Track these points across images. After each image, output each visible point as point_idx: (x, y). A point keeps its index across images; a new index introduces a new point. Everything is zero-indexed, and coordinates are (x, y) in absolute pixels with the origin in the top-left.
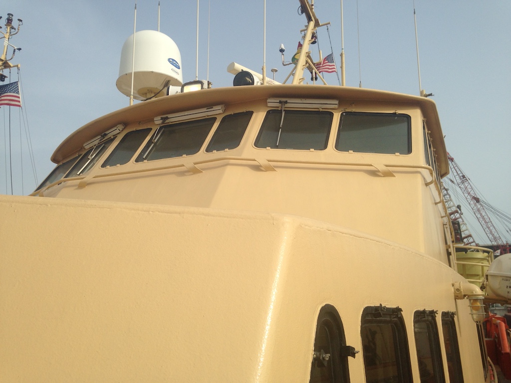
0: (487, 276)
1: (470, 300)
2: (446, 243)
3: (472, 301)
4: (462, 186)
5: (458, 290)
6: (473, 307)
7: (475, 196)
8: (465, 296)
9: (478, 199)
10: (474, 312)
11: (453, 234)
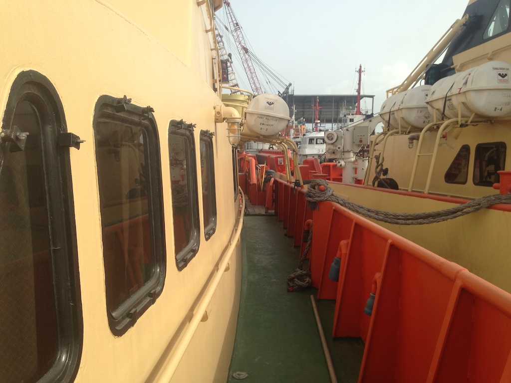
0: (246, 113)
1: (228, 123)
2: (213, 77)
3: (230, 124)
4: (235, 34)
5: (219, 113)
6: (230, 130)
7: (245, 46)
8: (224, 119)
9: (247, 49)
10: (231, 135)
11: (221, 71)
